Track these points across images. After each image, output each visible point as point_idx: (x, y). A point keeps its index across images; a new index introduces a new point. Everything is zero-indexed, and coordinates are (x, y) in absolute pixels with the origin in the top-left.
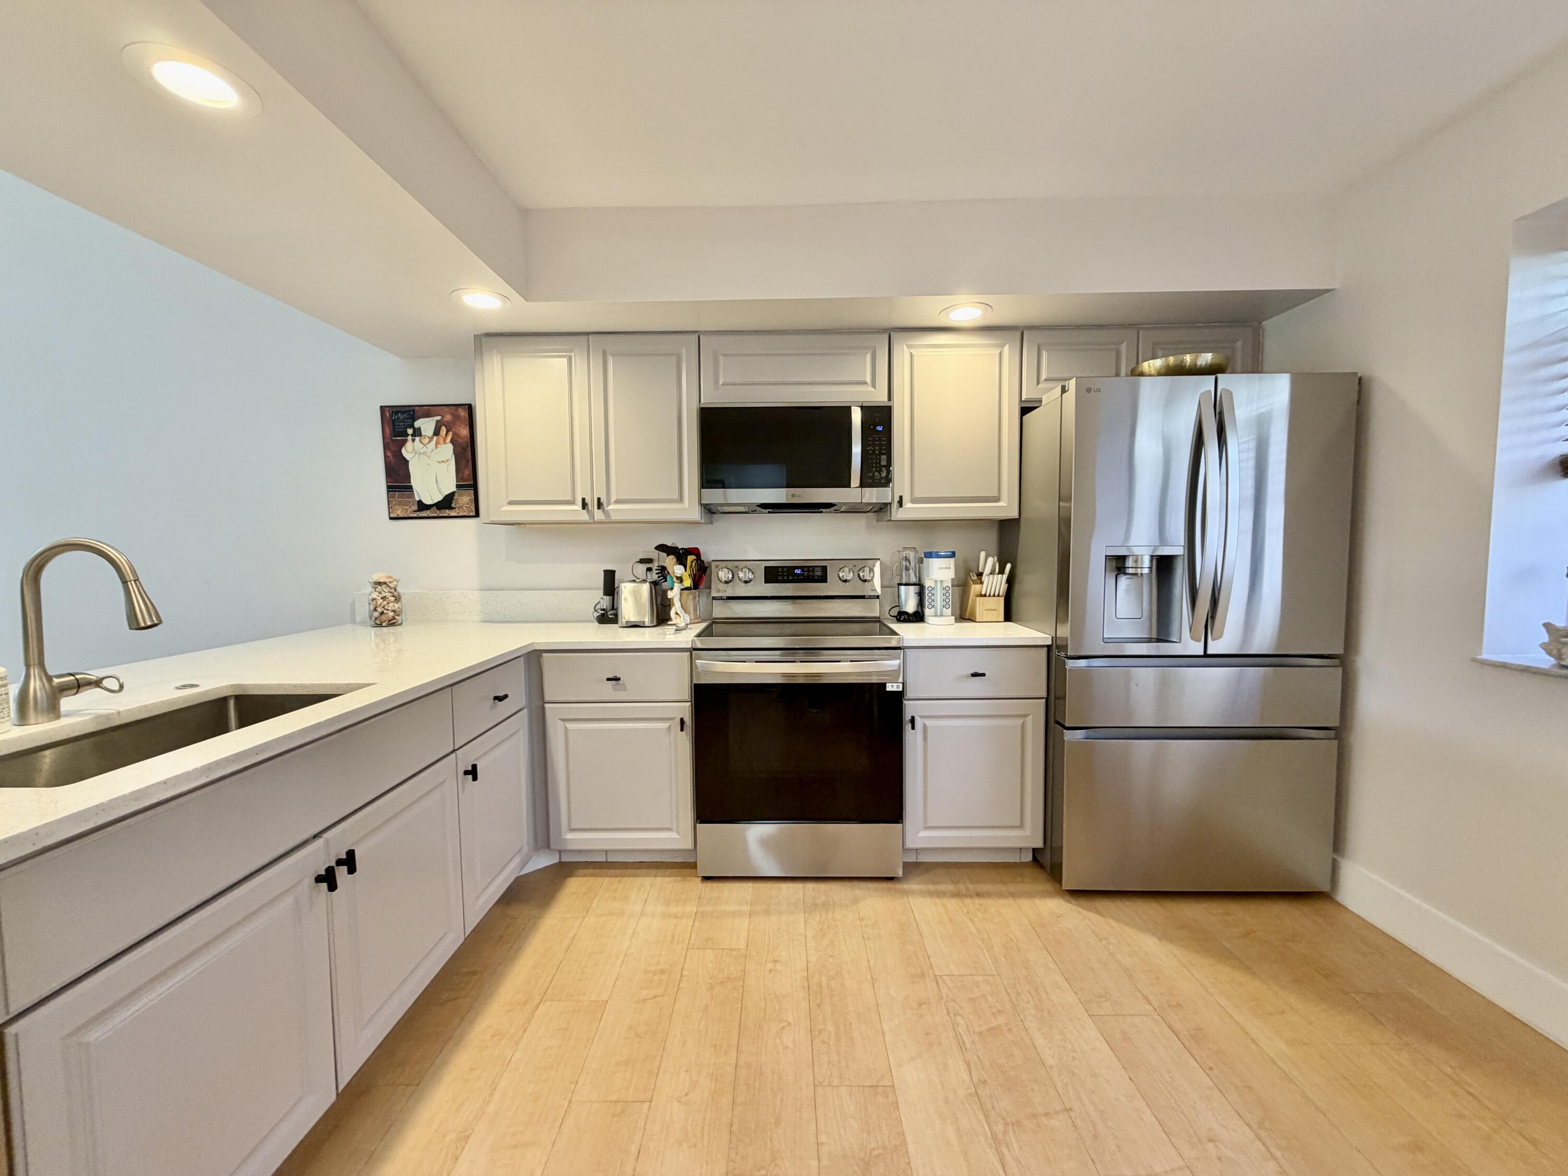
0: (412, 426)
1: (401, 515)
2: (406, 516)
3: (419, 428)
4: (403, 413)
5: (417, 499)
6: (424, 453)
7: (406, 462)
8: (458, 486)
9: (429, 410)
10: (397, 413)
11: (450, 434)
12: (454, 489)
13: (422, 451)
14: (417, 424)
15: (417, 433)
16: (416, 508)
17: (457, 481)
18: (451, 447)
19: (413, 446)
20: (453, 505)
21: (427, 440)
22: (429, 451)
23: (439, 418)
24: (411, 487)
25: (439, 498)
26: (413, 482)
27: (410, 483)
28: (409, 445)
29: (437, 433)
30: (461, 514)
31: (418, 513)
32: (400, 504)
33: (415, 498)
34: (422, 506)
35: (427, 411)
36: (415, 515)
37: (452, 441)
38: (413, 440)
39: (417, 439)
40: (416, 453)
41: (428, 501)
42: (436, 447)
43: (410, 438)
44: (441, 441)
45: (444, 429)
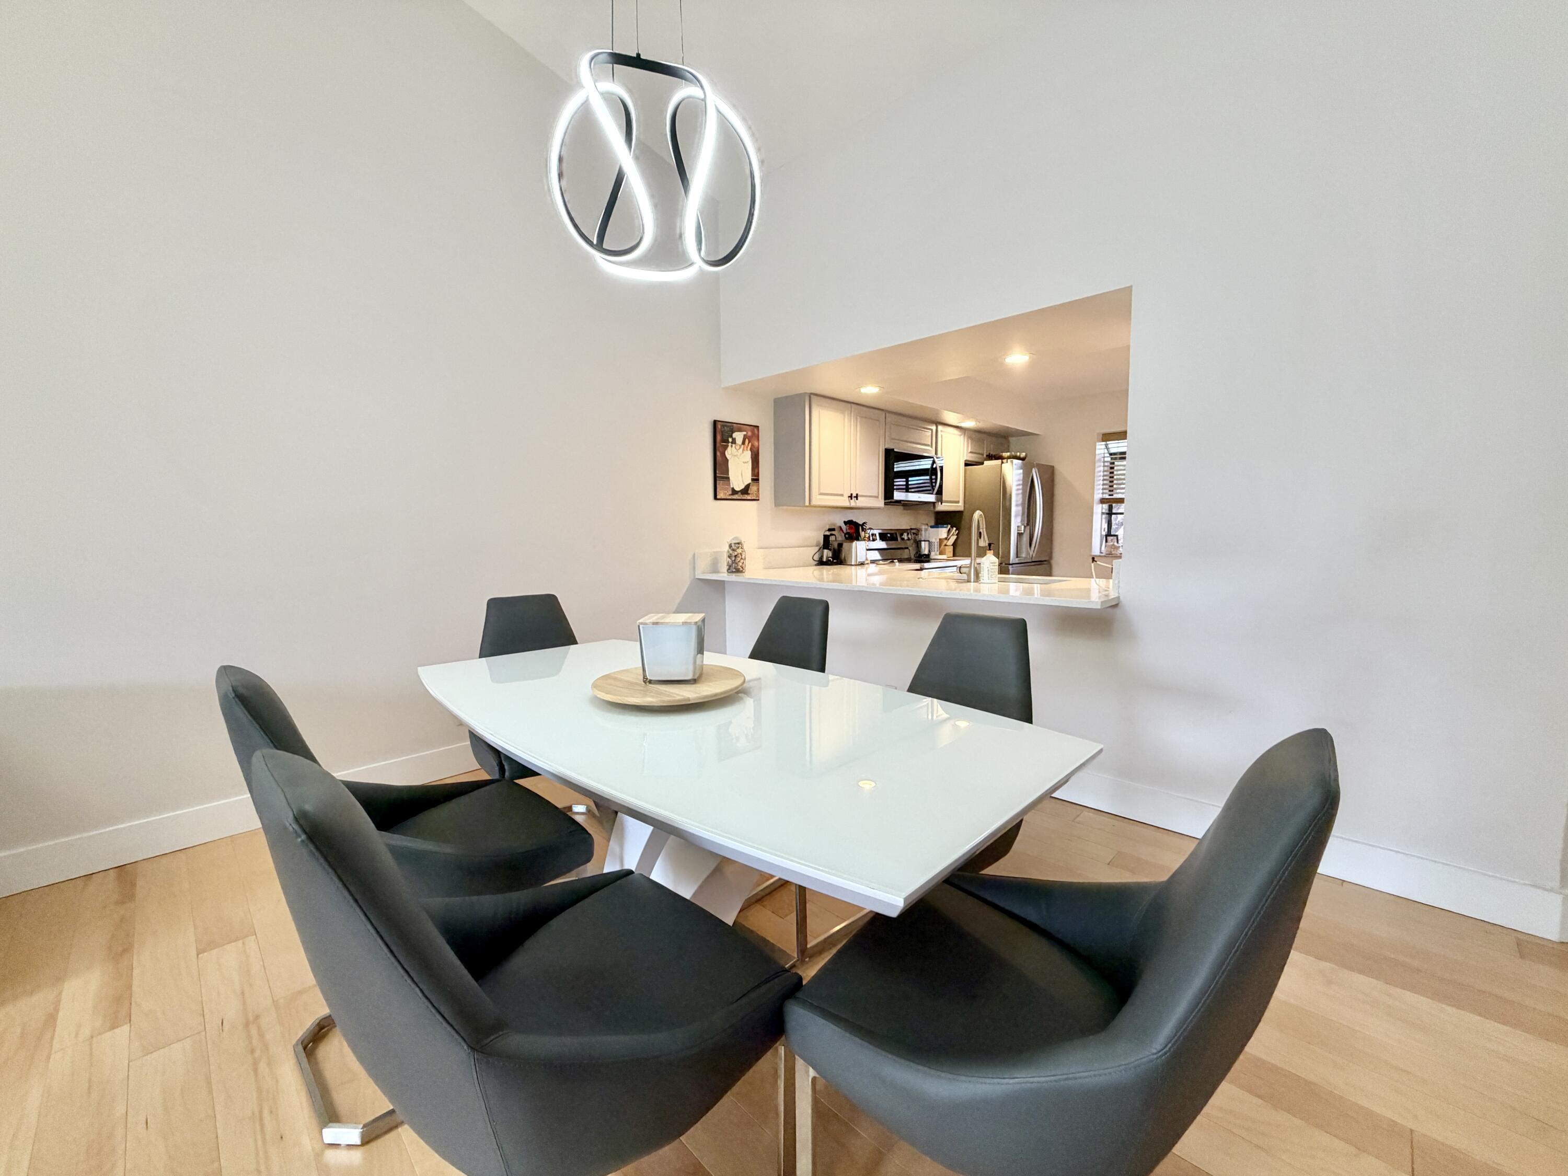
0: (732, 436)
1: (723, 497)
3: (735, 438)
5: (732, 487)
6: (736, 456)
7: (727, 461)
8: (752, 480)
10: (722, 427)
11: (750, 444)
12: (750, 481)
13: (735, 454)
14: (734, 436)
15: (734, 442)
16: (730, 492)
17: (752, 476)
18: (749, 453)
19: (731, 450)
20: (749, 492)
21: (738, 447)
22: (739, 454)
23: (745, 433)
24: (728, 478)
25: (742, 487)
26: (731, 475)
27: (728, 475)
28: (729, 448)
29: (743, 443)
30: (753, 498)
33: (730, 486)
34: (734, 492)
35: (740, 427)
36: (730, 497)
37: (750, 450)
38: (732, 446)
39: (734, 445)
40: (732, 455)
41: (736, 488)
42: (743, 452)
43: (730, 444)
44: (745, 449)
45: (747, 441)
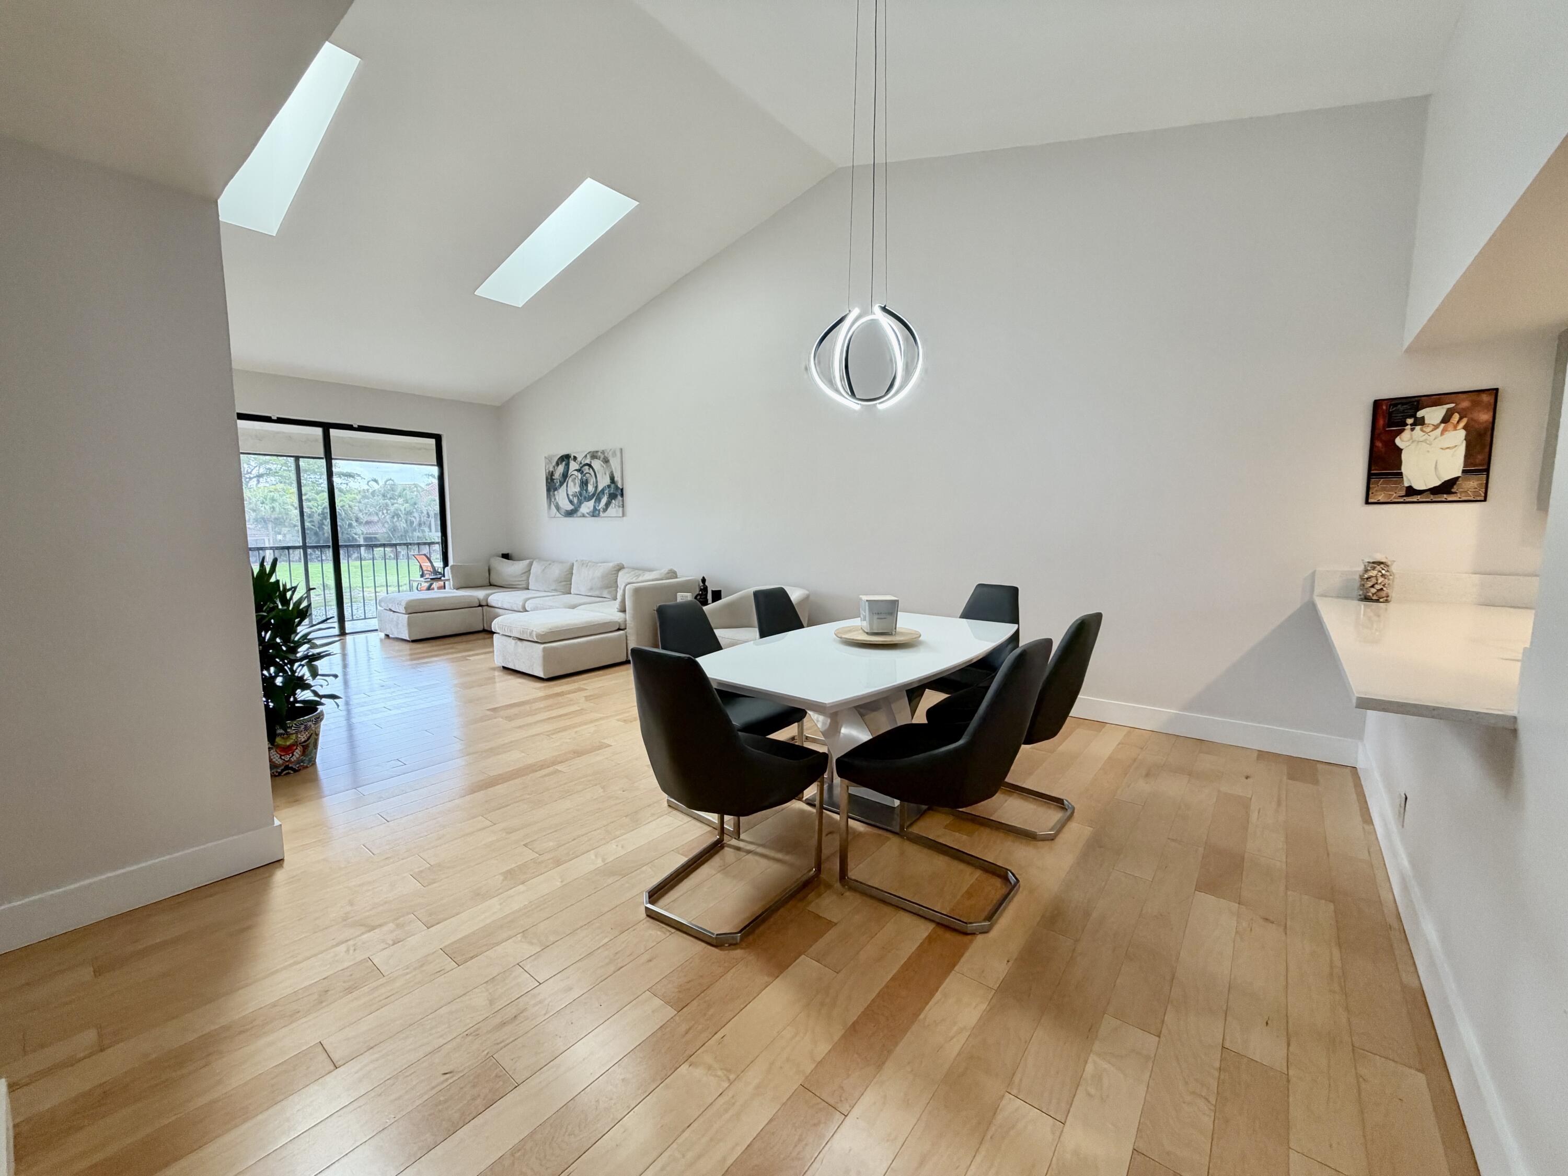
0: (1413, 416)
1: (1382, 500)
2: (1389, 500)
3: (1423, 418)
4: (1403, 404)
5: (1406, 484)
6: (1425, 441)
7: (1400, 451)
8: (1464, 471)
9: (1439, 399)
10: (1396, 405)
11: (1465, 421)
12: (1459, 474)
13: (1421, 439)
14: (1420, 414)
15: (1420, 422)
16: (1403, 493)
17: (1466, 467)
18: (1463, 433)
19: (1411, 435)
20: (1454, 490)
21: (1431, 428)
22: (1431, 438)
23: (1452, 405)
24: (1401, 474)
25: (1436, 482)
26: (1404, 469)
27: (1400, 470)
28: (1406, 434)
29: (1446, 420)
30: (1463, 499)
31: (1405, 498)
32: (1384, 489)
33: (1403, 484)
34: (1411, 491)
35: (1435, 400)
36: (1402, 500)
37: (1465, 428)
38: (1412, 430)
39: (1418, 428)
40: (1413, 442)
41: (1418, 486)
42: (1442, 434)
43: (1409, 427)
44: (1451, 427)
45: (1456, 417)
